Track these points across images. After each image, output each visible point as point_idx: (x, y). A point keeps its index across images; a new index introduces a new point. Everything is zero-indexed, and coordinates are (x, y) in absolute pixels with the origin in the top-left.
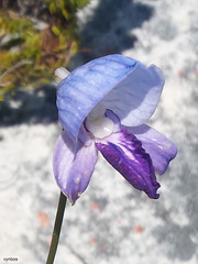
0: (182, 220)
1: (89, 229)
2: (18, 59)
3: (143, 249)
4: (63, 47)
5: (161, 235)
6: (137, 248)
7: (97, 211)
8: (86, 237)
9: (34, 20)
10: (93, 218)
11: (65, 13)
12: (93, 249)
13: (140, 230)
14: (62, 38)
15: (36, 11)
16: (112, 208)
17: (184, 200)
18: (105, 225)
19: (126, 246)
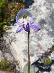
0: (51, 30)
1: (36, 37)
2: (15, 11)
4: (22, 6)
5: (48, 34)
6: (45, 37)
7: (36, 33)
8: (36, 38)
9: (16, 3)
10: (36, 34)
12: (37, 40)
13: (45, 34)
14: (21, 5)
15: (15, 1)
17: (50, 27)
18: (38, 35)
19: (43, 38)
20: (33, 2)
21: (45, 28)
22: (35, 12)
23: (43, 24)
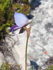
1: (41, 40)
3: (52, 42)
4: (27, 8)
6: (51, 42)
7: (41, 37)
8: (41, 42)
9: (21, 4)
10: (41, 38)
11: (26, 1)
12: (42, 44)
13: (50, 38)
14: (27, 6)
15: (21, 2)
16: (44, 36)
18: (44, 39)
19: (49, 42)
20: (40, 4)
21: (51, 31)
22: (41, 15)
23: (49, 28)
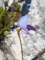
0: (44, 34)
1: (31, 40)
2: (13, 19)
3: (40, 40)
4: (19, 15)
5: (42, 37)
6: (39, 40)
7: (32, 37)
8: (31, 41)
10: (31, 38)
11: (18, 10)
12: (33, 42)
13: (39, 37)
15: (14, 11)
16: (34, 36)
17: (43, 31)
19: (37, 40)
21: (39, 32)
23: (37, 29)
